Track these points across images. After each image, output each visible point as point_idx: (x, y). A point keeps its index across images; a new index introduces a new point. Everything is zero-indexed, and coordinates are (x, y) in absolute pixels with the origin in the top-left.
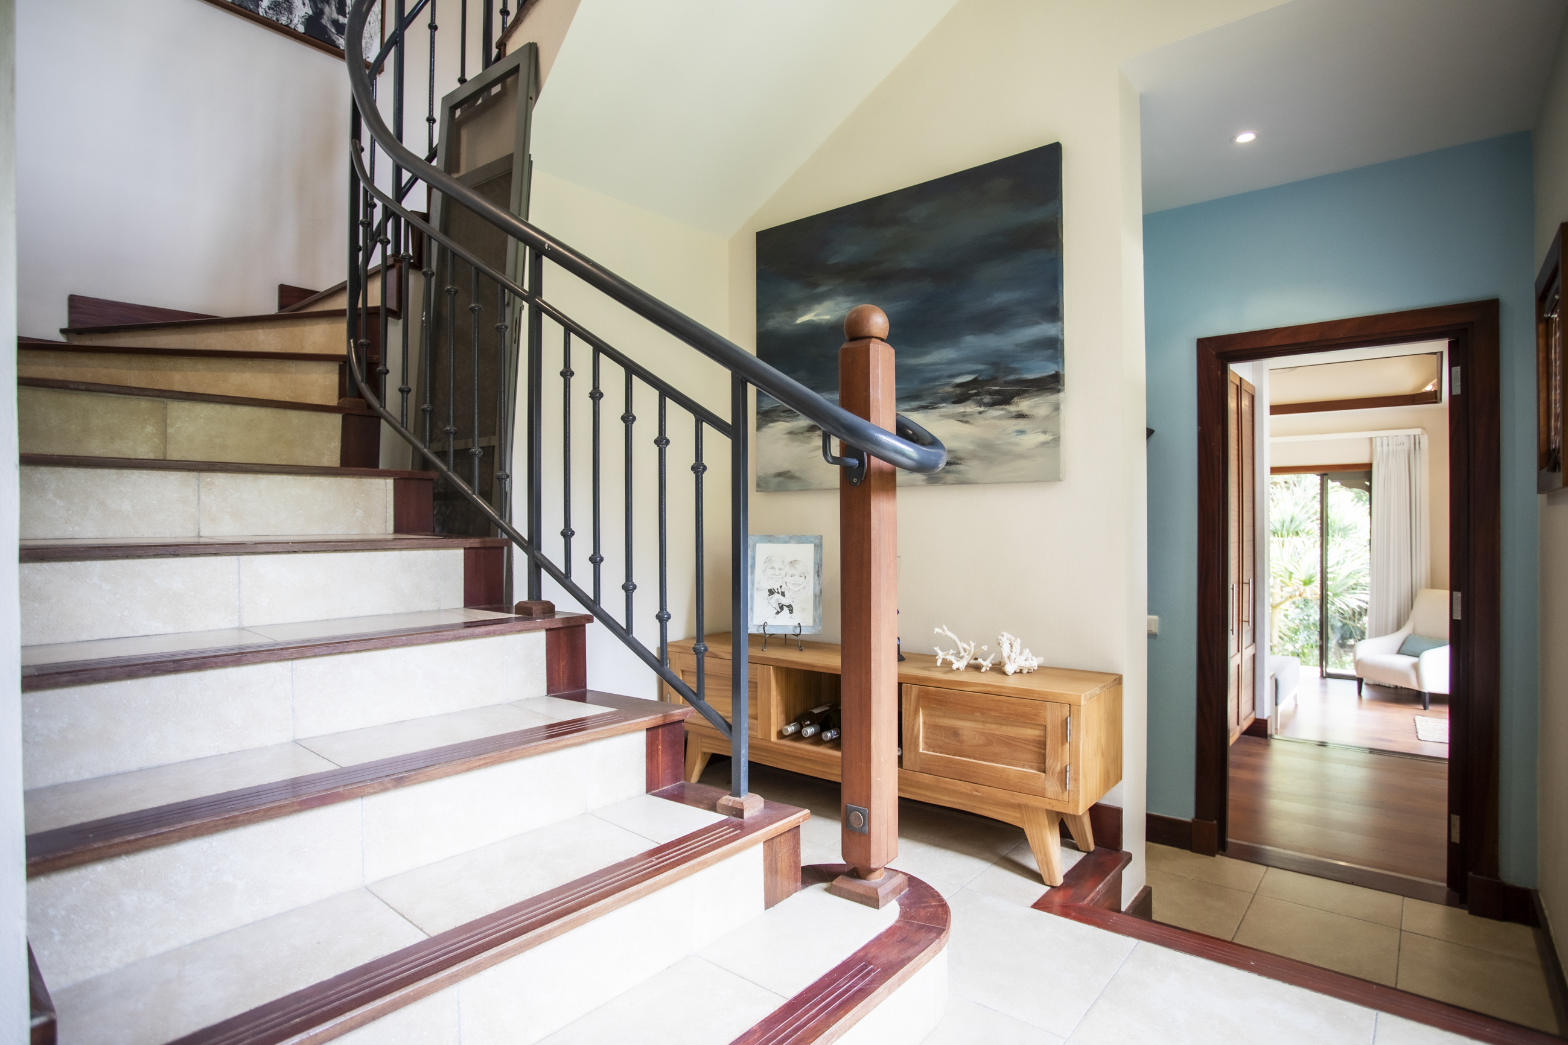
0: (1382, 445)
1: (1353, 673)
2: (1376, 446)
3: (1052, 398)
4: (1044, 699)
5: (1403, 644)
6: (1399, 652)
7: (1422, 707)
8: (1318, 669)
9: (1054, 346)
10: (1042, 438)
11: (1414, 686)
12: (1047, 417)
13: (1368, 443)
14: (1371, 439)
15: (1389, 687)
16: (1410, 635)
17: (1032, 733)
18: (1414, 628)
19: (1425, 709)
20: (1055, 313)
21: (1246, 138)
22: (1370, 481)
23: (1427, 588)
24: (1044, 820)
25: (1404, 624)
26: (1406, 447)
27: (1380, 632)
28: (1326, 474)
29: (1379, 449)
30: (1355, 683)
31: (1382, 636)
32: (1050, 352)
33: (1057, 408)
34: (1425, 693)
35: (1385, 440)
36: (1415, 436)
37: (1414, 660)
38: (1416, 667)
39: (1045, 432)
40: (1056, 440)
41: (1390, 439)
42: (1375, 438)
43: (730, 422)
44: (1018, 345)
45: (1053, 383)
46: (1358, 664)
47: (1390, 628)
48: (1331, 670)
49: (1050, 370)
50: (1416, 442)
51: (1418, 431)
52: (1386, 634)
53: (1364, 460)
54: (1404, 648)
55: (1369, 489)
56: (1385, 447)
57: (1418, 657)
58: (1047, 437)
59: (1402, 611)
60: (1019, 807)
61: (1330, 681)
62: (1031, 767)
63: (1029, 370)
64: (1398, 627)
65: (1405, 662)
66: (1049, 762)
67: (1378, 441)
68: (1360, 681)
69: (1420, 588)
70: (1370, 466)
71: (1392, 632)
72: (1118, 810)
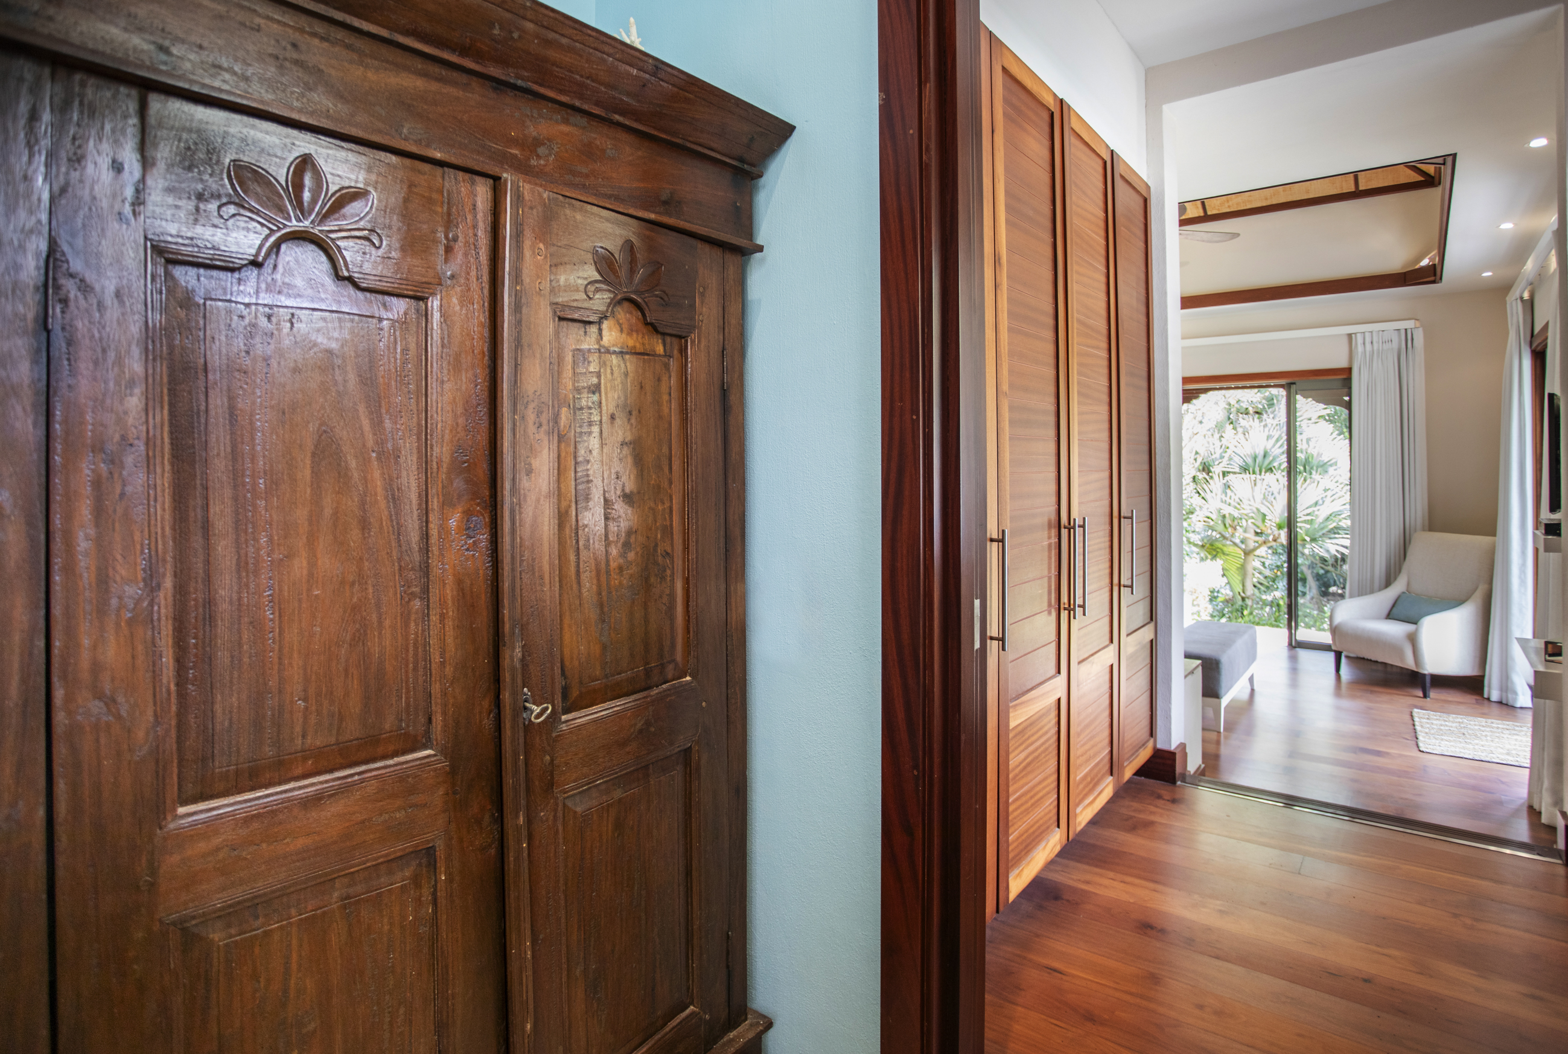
0: (1364, 344)
1: (1330, 642)
2: (1356, 344)
5: (1394, 606)
6: (1390, 616)
7: (1421, 694)
8: (1284, 632)
11: (1410, 663)
13: (1345, 340)
14: (1350, 336)
15: (1377, 662)
16: (1404, 593)
18: (1408, 584)
19: (1425, 696)
22: (1349, 391)
23: (1424, 530)
25: (1395, 579)
26: (1395, 345)
27: (1366, 589)
28: (1294, 383)
29: (1360, 349)
30: (1330, 657)
31: (1366, 594)
34: (1424, 675)
35: (1368, 336)
36: (1406, 330)
37: (1410, 627)
38: (1412, 638)
41: (1374, 334)
42: (1355, 334)
46: (1336, 630)
47: (1376, 585)
48: (1301, 638)
50: (1408, 337)
51: (1409, 324)
52: (1372, 592)
53: (1343, 363)
55: (1348, 406)
56: (1368, 346)
57: (1415, 623)
59: (1392, 561)
61: (1300, 651)
64: (1388, 583)
65: (1395, 630)
67: (1360, 338)
68: (1338, 652)
69: (1415, 531)
70: (1349, 371)
71: (1380, 590)
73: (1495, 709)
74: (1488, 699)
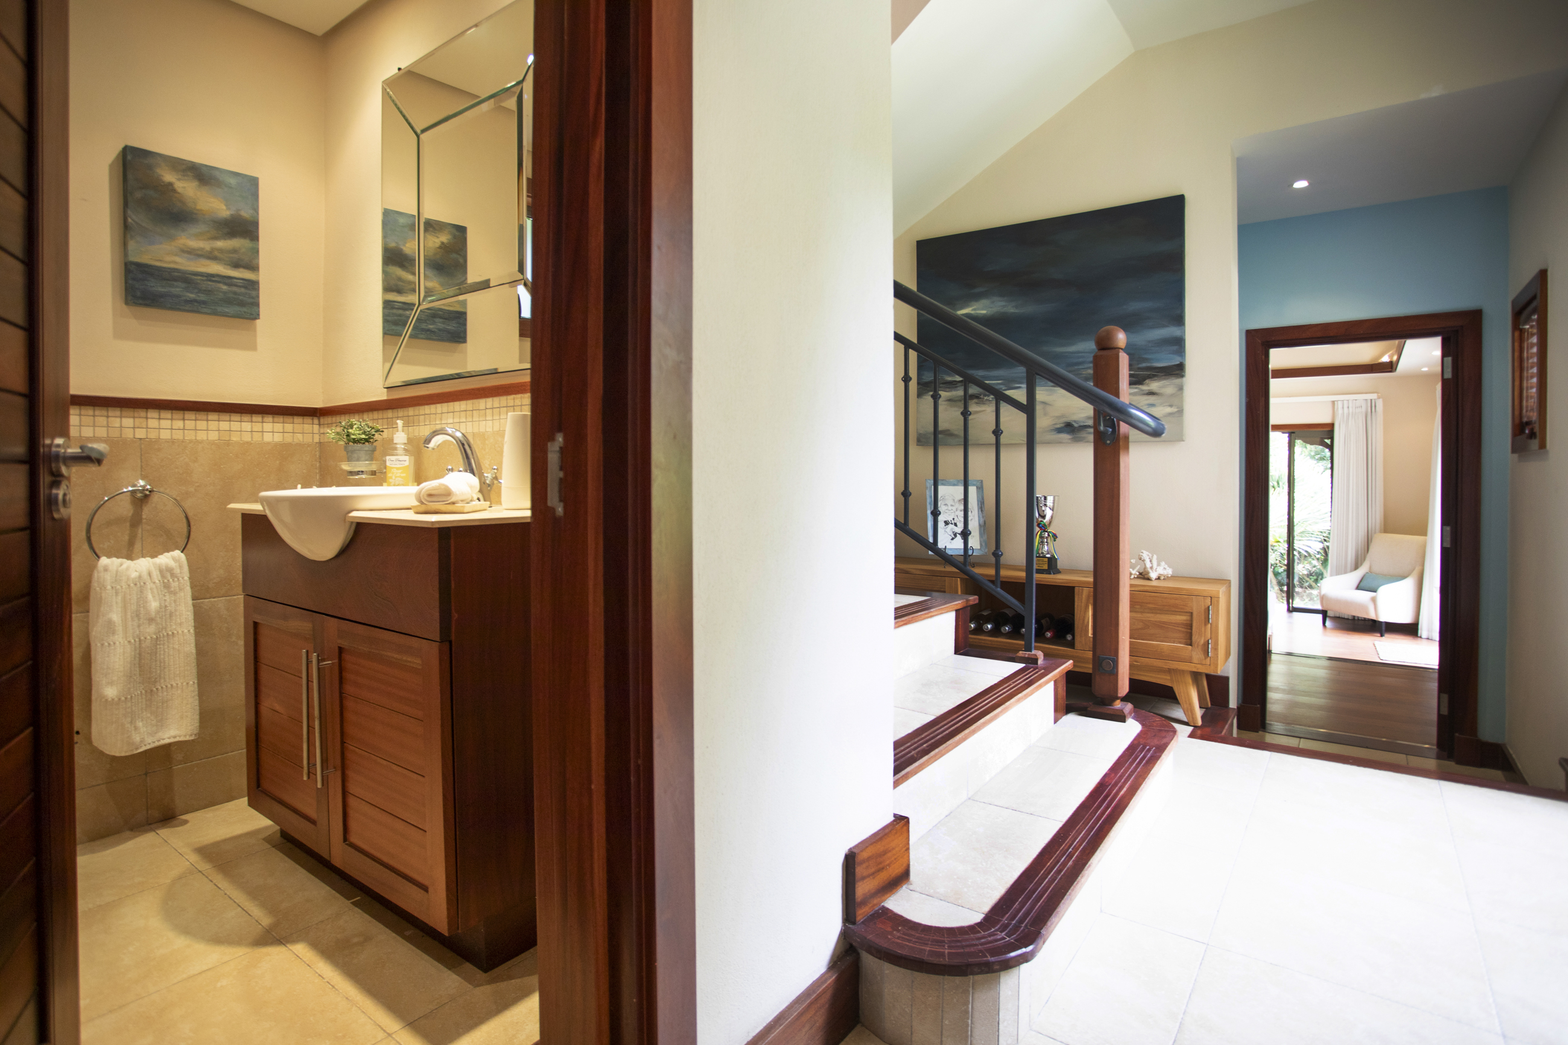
0: (1343, 408)
1: (1319, 607)
2: (1338, 408)
3: (1177, 381)
4: (1191, 594)
5: (1361, 581)
6: (1358, 588)
7: (1379, 635)
8: (1286, 605)
9: (1178, 344)
10: (1169, 410)
11: (1372, 617)
12: (1172, 395)
13: (1330, 406)
14: (1333, 402)
15: (1348, 619)
16: (1367, 573)
17: (1181, 618)
18: (1370, 567)
19: (1382, 636)
20: (1179, 319)
21: (1301, 184)
22: (1332, 439)
23: (1381, 532)
24: (1189, 680)
25: (1361, 564)
26: (1364, 409)
27: (1340, 571)
28: (1294, 433)
29: (1340, 411)
30: (1320, 616)
31: (1341, 574)
32: (1175, 348)
33: (1181, 388)
34: (1382, 622)
35: (1345, 402)
36: (1371, 400)
37: (1372, 595)
38: (1374, 600)
39: (1171, 406)
40: (1180, 412)
41: (1350, 402)
42: (1337, 401)
43: (1025, 403)
44: (1149, 342)
45: (1178, 370)
46: (1323, 598)
47: (1349, 569)
48: (1297, 603)
49: (1176, 361)
50: (1372, 405)
51: (1374, 396)
52: (1345, 572)
53: (1327, 420)
54: (1362, 584)
55: (1331, 448)
56: (1345, 409)
57: (1375, 592)
58: (1174, 410)
59: (1359, 553)
60: (1170, 671)
61: (1295, 614)
62: (1180, 643)
63: (1158, 360)
64: (1356, 567)
65: (1364, 596)
66: (1194, 638)
67: (1340, 405)
68: (1324, 613)
69: (1375, 533)
70: (1332, 425)
71: (1351, 571)
72: (1227, 679)
73: (1425, 641)
74: (1421, 637)
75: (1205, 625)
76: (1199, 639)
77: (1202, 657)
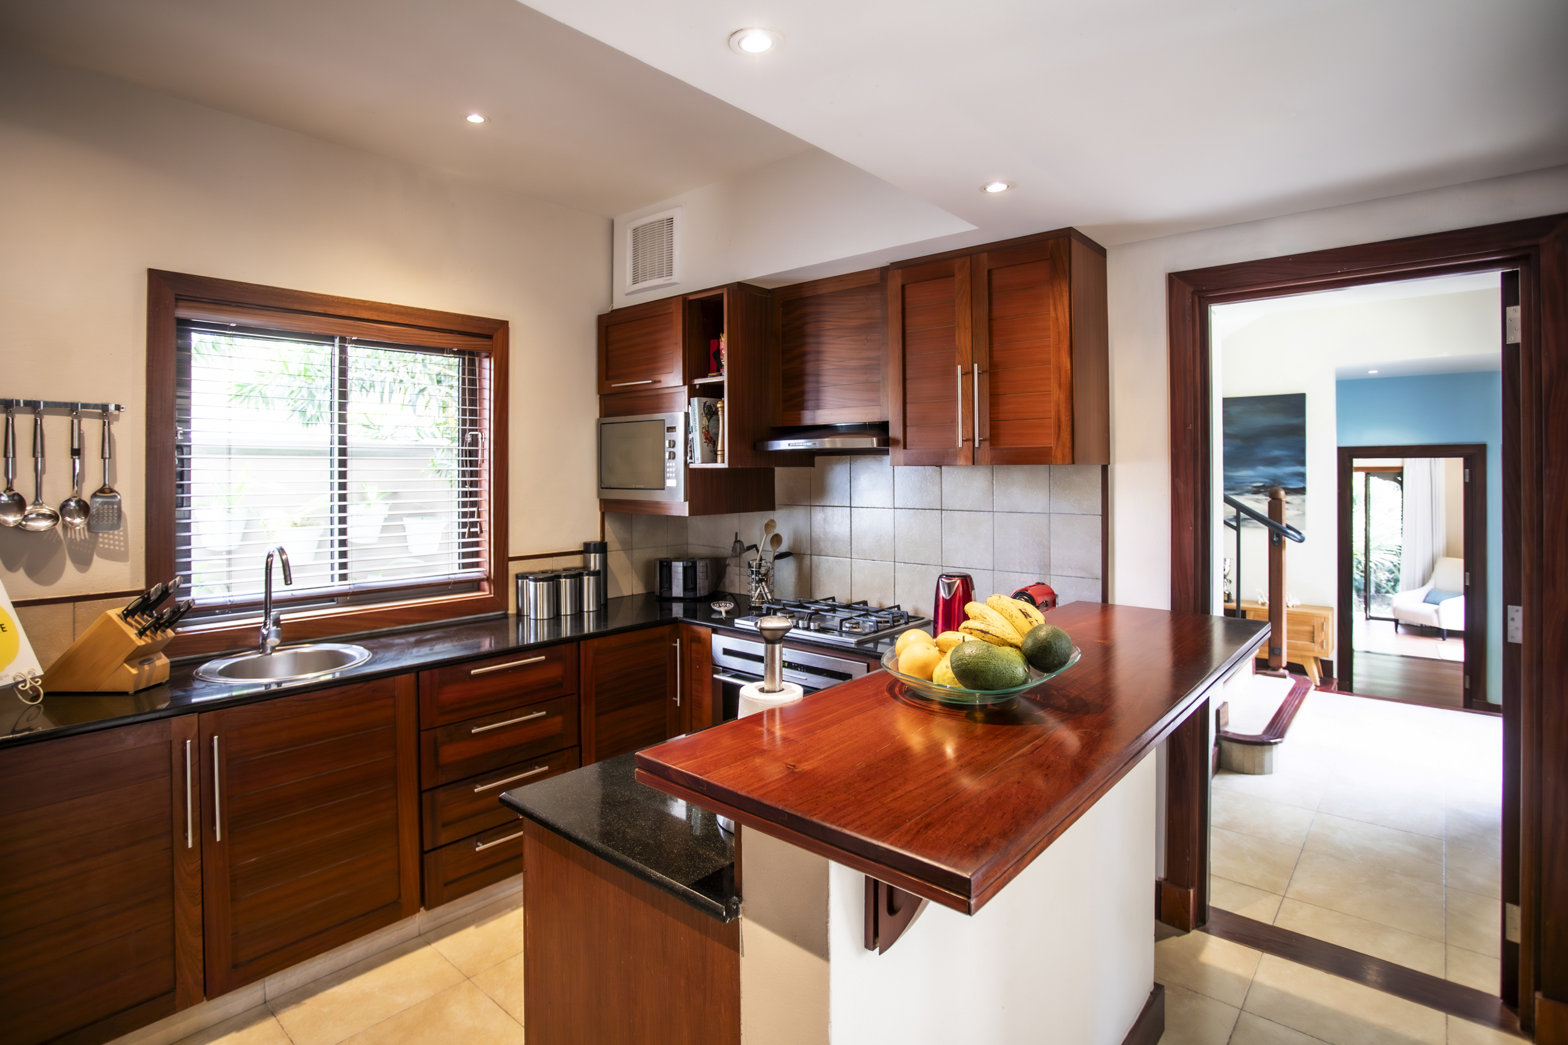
1: (1392, 617)
3: (1302, 497)
4: (1313, 616)
5: (1427, 596)
6: (1425, 601)
7: (1441, 639)
8: (1365, 614)
9: (1302, 476)
10: (1297, 512)
11: (1436, 624)
12: (1299, 505)
15: (1417, 626)
16: (1433, 589)
17: (1309, 628)
18: (1435, 585)
19: (1444, 640)
20: (1303, 463)
23: (1444, 556)
24: (1312, 661)
25: (1428, 582)
27: (1411, 587)
28: (1369, 474)
30: (1393, 624)
31: (1411, 589)
32: (1301, 478)
33: (1304, 501)
34: (1443, 630)
37: (1436, 607)
38: (1437, 612)
39: (1298, 510)
40: (1304, 514)
44: (1285, 473)
45: (1302, 491)
46: (1395, 610)
47: (1417, 585)
48: (1372, 614)
49: (1301, 485)
52: (1414, 588)
53: (1398, 464)
54: (1428, 599)
55: (1401, 483)
57: (1438, 604)
58: (1300, 512)
59: (1426, 573)
60: (1302, 656)
61: (1371, 621)
62: (1307, 641)
63: (1290, 484)
64: (1424, 584)
65: (1431, 608)
66: (1316, 639)
68: (1396, 622)
69: (1439, 557)
70: (1402, 468)
71: (1419, 587)
72: (1331, 662)
75: (1322, 632)
76: (1317, 639)
77: (1320, 648)
